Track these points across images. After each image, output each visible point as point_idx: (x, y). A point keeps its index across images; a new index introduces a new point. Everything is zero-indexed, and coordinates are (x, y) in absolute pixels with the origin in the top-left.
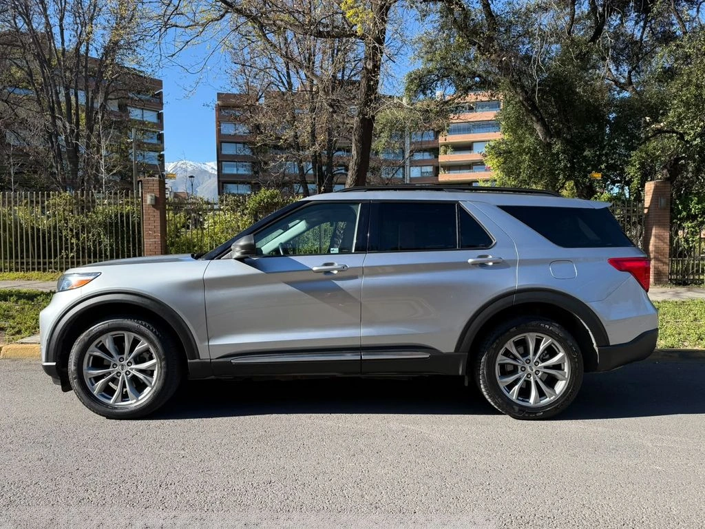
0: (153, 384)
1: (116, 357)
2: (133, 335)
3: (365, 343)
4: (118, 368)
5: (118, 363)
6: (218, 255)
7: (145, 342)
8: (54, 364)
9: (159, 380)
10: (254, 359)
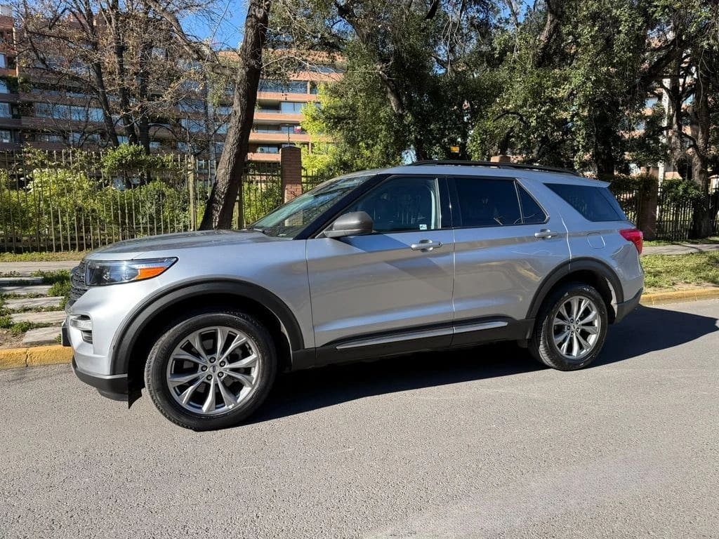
0: (253, 383)
1: (206, 358)
2: (228, 330)
3: (456, 317)
4: (209, 370)
5: (209, 364)
6: (313, 233)
7: (243, 336)
8: (126, 375)
9: (262, 378)
10: (364, 343)
